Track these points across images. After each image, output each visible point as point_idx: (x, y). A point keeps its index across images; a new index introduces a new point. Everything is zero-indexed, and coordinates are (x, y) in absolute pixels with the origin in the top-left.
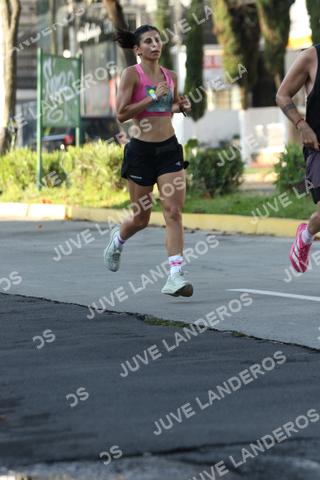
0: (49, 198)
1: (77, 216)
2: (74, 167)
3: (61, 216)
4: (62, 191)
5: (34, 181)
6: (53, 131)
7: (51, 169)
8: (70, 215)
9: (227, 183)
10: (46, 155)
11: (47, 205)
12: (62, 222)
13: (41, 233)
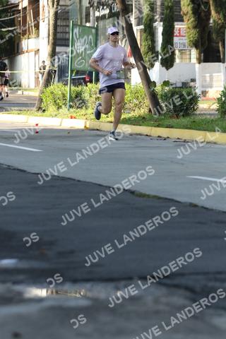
0: (74, 115)
1: (92, 127)
2: (91, 97)
3: (82, 127)
4: (83, 111)
5: (65, 104)
6: (78, 73)
7: (76, 97)
8: (88, 126)
9: (187, 109)
10: (73, 88)
11: (73, 120)
12: (83, 130)
13: (69, 137)
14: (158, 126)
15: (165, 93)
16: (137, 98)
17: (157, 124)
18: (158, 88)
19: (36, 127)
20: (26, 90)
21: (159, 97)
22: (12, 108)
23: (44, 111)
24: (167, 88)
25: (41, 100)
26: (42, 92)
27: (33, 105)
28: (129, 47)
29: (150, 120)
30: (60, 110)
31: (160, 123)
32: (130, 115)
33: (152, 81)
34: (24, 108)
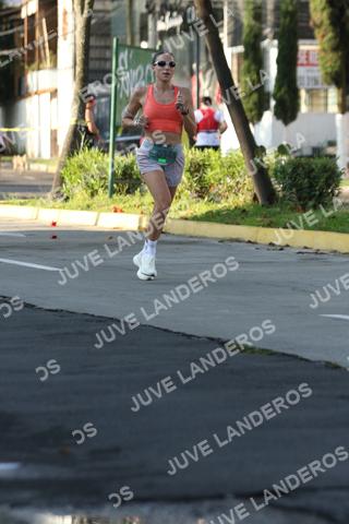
0: (121, 206)
3: (134, 228)
4: (136, 199)
5: (104, 187)
7: (124, 175)
8: (144, 226)
9: (321, 195)
10: (119, 158)
11: (119, 214)
14: (270, 225)
15: (282, 167)
16: (233, 176)
17: (267, 221)
18: (270, 158)
19: (54, 229)
20: (34, 162)
21: (271, 173)
22: (11, 194)
23: (68, 198)
24: (284, 159)
25: (62, 181)
26: (63, 165)
27: (47, 189)
28: (218, 85)
29: (256, 214)
30: (96, 198)
31: (274, 219)
32: (220, 206)
33: (259, 144)
34: (30, 194)
